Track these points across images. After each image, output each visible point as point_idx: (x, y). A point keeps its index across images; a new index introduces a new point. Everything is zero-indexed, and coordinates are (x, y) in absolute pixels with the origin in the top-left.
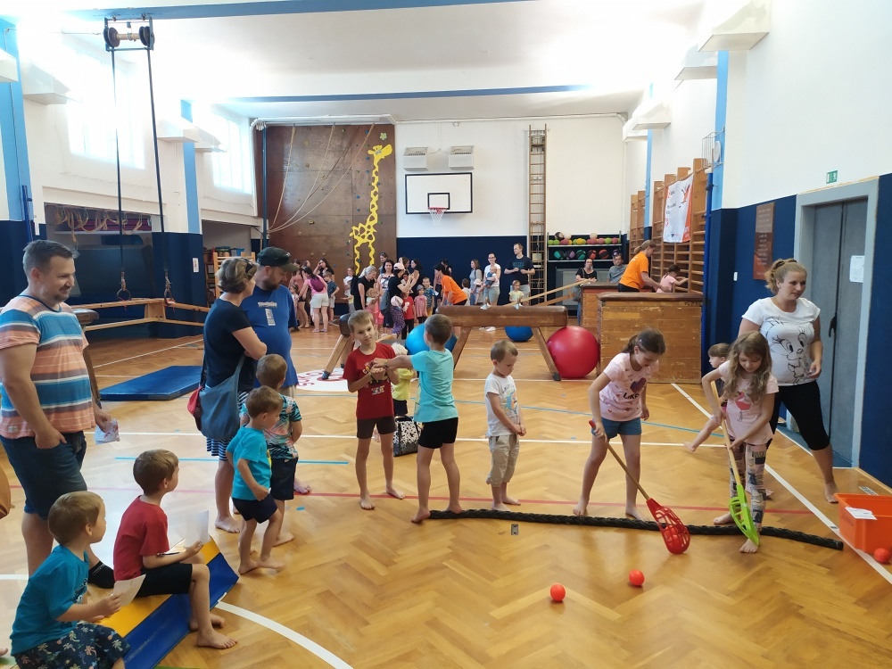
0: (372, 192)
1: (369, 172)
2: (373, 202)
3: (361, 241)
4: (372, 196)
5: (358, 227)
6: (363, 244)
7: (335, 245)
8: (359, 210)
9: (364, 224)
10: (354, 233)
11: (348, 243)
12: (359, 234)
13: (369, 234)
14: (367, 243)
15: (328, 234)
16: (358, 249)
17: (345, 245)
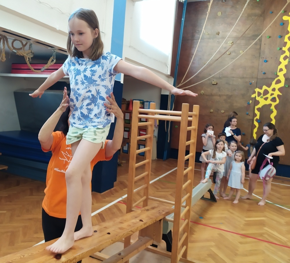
0: (282, 56)
1: (282, 37)
2: (282, 66)
3: (262, 102)
4: (281, 60)
5: (261, 88)
6: (265, 106)
7: (235, 104)
8: (265, 73)
9: (269, 86)
10: (256, 94)
11: (249, 104)
12: (262, 95)
13: (273, 96)
14: (270, 105)
15: (230, 94)
16: (258, 109)
17: (246, 105)
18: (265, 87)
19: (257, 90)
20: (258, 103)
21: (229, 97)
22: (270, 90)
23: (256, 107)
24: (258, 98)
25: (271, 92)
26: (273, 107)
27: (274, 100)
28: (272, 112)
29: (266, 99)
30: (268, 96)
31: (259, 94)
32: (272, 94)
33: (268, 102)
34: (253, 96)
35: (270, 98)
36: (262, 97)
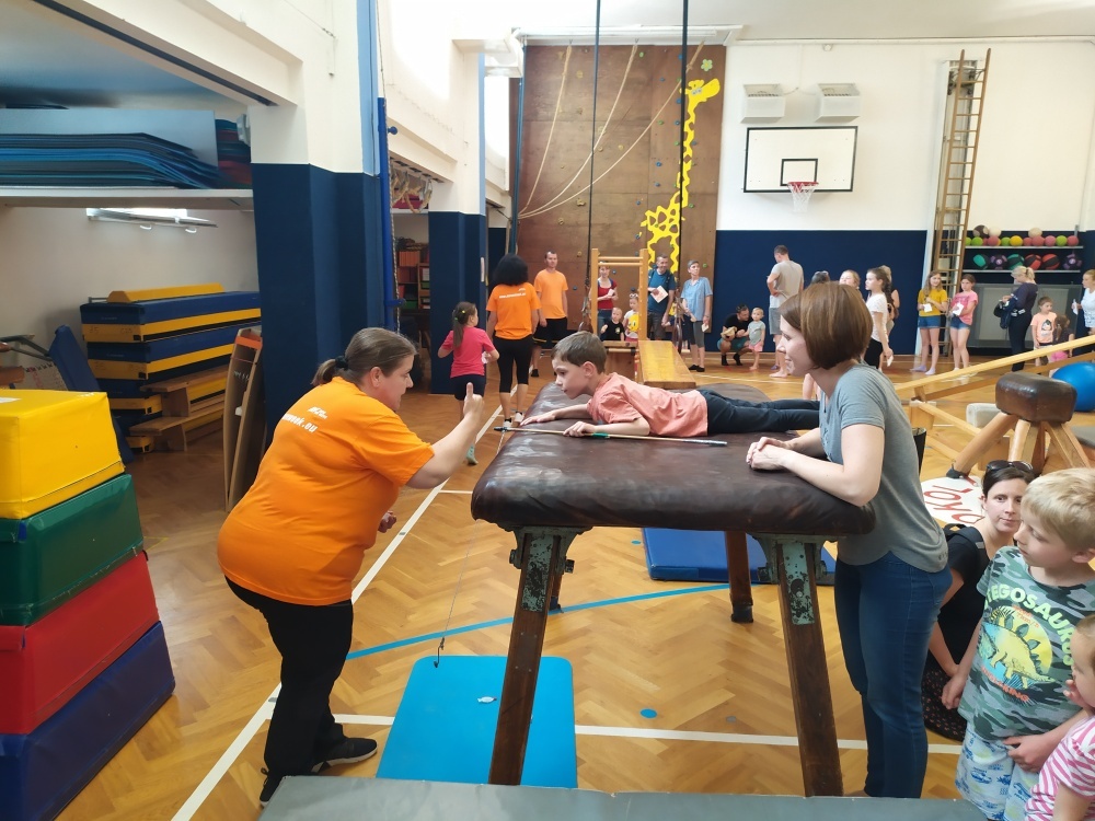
0: (683, 156)
1: (680, 124)
2: (684, 173)
3: (658, 234)
5: (655, 211)
6: (661, 240)
7: (616, 240)
8: (659, 185)
9: (666, 207)
10: (648, 222)
11: (638, 238)
12: (656, 223)
13: (673, 223)
14: (669, 238)
15: (607, 221)
16: (653, 246)
17: (633, 240)
18: (660, 209)
19: (649, 214)
20: (650, 235)
21: (607, 227)
22: (667, 212)
23: (650, 243)
24: (651, 228)
25: (669, 216)
26: (673, 242)
27: (673, 229)
28: (673, 249)
29: (663, 228)
30: (666, 222)
31: (653, 220)
32: (671, 220)
33: (667, 233)
34: (643, 224)
35: (669, 226)
36: (657, 226)
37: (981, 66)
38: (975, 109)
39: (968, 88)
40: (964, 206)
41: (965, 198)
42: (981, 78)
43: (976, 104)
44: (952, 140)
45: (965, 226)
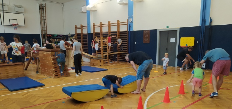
37: (44, 5)
38: (45, 13)
39: (43, 9)
40: (46, 30)
41: (46, 28)
42: (45, 8)
43: (45, 12)
44: (42, 18)
45: (47, 33)
